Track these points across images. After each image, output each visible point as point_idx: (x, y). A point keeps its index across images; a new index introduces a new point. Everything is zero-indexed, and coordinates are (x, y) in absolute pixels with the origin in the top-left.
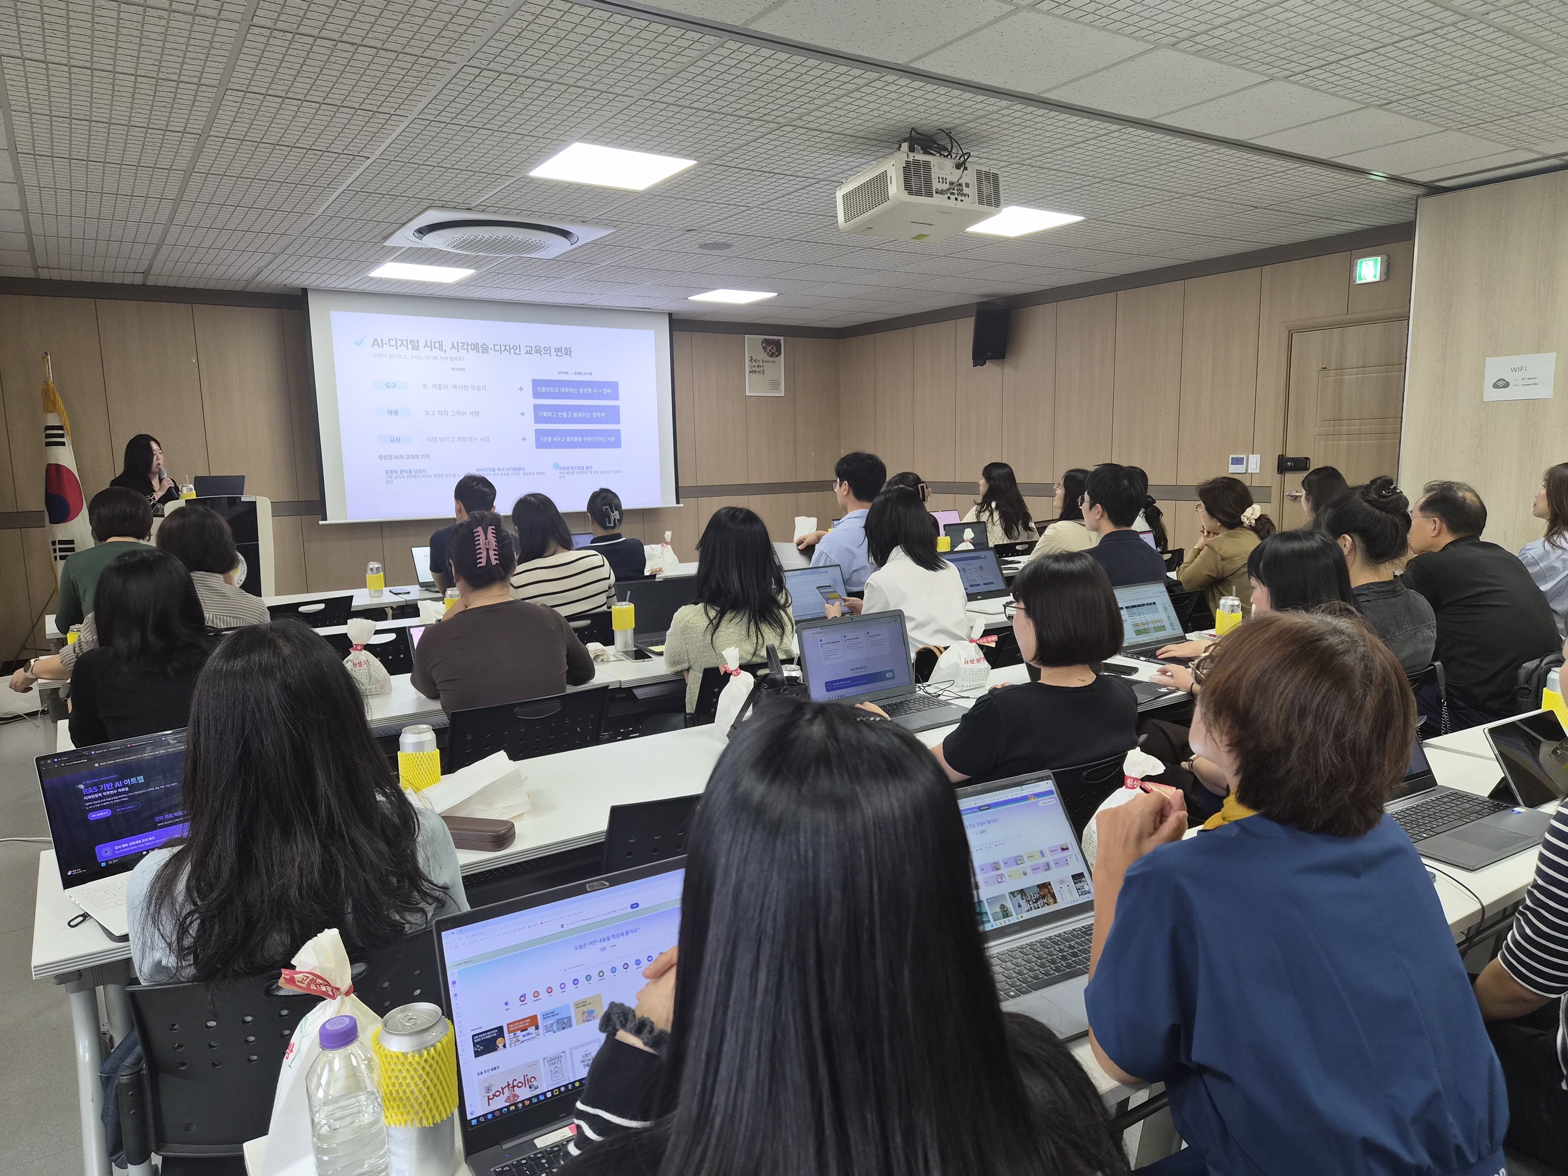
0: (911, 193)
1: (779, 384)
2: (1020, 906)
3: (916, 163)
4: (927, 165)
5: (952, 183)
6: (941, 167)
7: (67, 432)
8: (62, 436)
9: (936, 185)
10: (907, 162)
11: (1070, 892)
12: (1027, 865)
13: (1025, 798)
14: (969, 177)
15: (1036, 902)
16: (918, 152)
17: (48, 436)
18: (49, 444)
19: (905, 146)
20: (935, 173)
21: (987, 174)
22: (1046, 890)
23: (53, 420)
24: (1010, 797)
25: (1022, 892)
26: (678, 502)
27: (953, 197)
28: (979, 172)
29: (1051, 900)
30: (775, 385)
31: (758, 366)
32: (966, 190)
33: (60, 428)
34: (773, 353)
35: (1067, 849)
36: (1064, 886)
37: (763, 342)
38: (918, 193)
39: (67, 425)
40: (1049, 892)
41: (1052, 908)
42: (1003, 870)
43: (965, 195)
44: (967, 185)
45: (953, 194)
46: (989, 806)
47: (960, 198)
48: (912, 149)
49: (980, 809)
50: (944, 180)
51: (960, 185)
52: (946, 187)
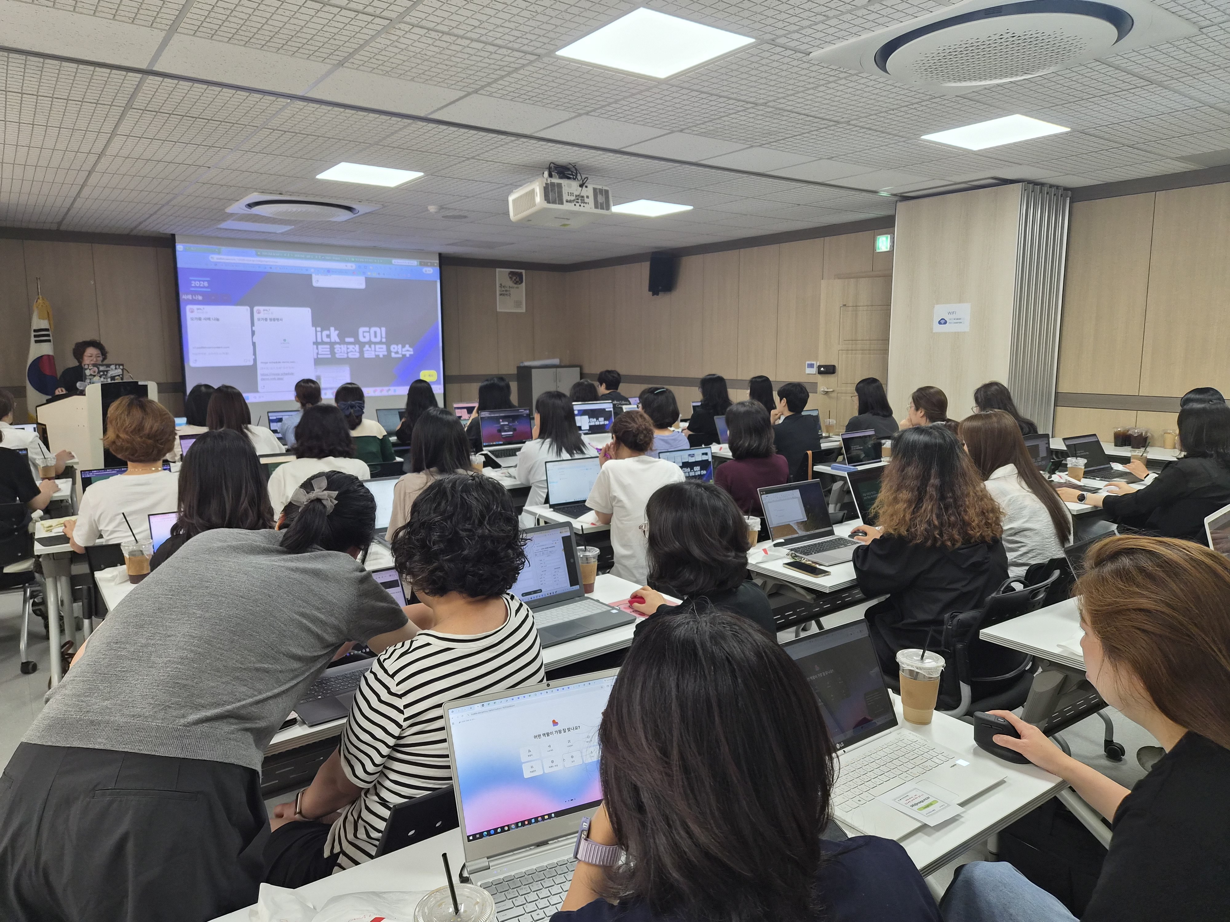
0: (549, 202)
1: (521, 303)
3: (553, 184)
4: (559, 186)
5: (576, 196)
6: (570, 186)
9: (565, 197)
10: (546, 184)
14: (588, 192)
16: (556, 178)
19: (546, 174)
20: (565, 190)
21: (601, 191)
27: (578, 205)
28: (595, 189)
30: (518, 304)
31: (506, 291)
32: (586, 200)
34: (517, 282)
37: (509, 274)
38: (554, 202)
43: (584, 203)
44: (588, 197)
45: (578, 202)
47: (582, 205)
48: (550, 176)
50: (572, 194)
51: (583, 197)
52: (573, 198)
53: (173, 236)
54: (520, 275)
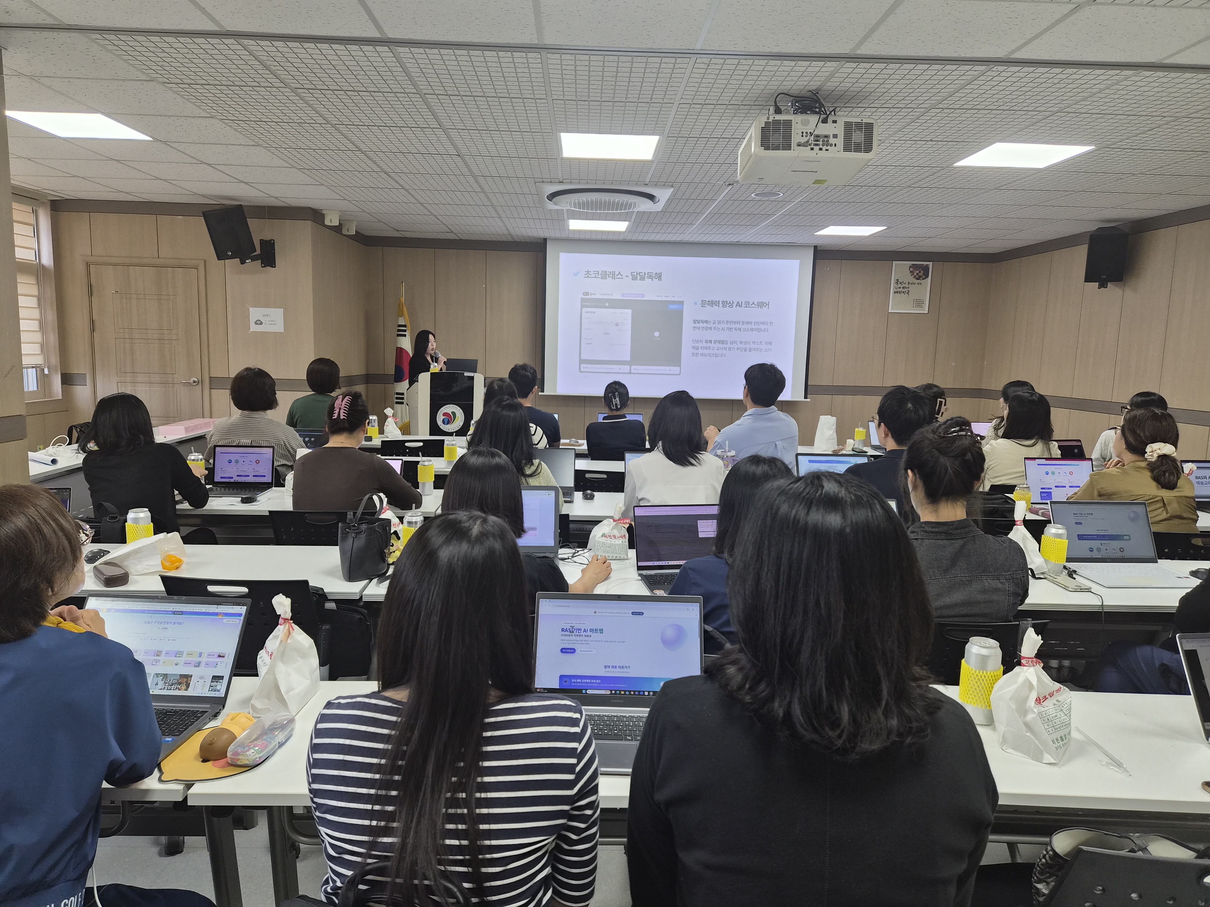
1: (923, 302)
2: (157, 684)
3: (776, 122)
4: (788, 123)
6: (805, 123)
7: (408, 329)
8: (405, 331)
11: (203, 686)
12: (181, 660)
13: (216, 614)
14: (837, 128)
15: (172, 685)
17: (399, 331)
18: (399, 335)
20: (797, 129)
21: (859, 125)
22: (185, 680)
23: (401, 322)
24: (204, 610)
25: (165, 676)
26: (806, 397)
28: (848, 124)
29: (184, 687)
30: (919, 303)
31: (903, 288)
33: (405, 326)
34: (920, 277)
35: (224, 657)
36: (202, 681)
37: (910, 267)
39: (409, 325)
40: (186, 682)
41: (182, 693)
42: (162, 658)
46: (182, 613)
48: (778, 111)
49: (174, 613)
53: (545, 240)
54: (926, 269)
